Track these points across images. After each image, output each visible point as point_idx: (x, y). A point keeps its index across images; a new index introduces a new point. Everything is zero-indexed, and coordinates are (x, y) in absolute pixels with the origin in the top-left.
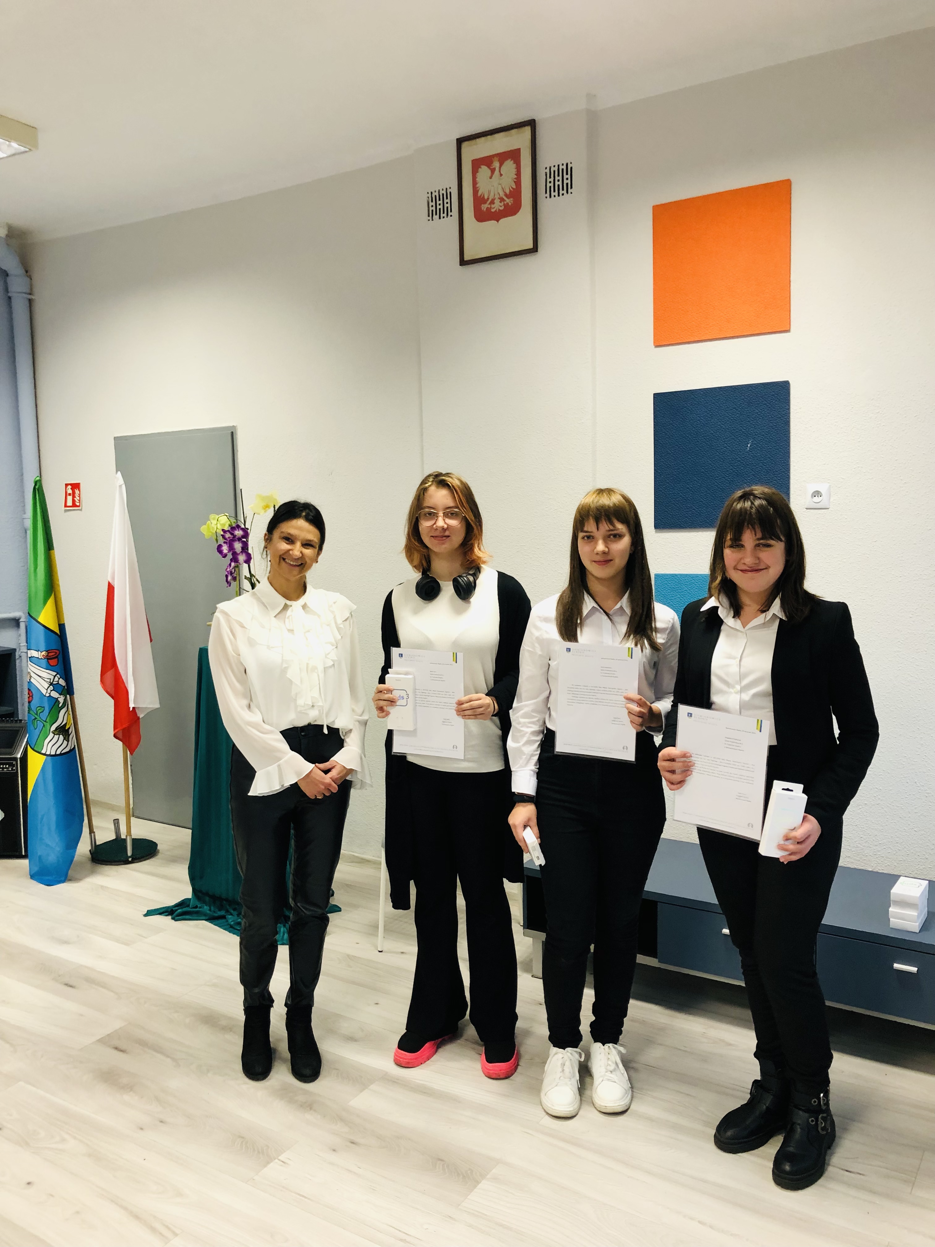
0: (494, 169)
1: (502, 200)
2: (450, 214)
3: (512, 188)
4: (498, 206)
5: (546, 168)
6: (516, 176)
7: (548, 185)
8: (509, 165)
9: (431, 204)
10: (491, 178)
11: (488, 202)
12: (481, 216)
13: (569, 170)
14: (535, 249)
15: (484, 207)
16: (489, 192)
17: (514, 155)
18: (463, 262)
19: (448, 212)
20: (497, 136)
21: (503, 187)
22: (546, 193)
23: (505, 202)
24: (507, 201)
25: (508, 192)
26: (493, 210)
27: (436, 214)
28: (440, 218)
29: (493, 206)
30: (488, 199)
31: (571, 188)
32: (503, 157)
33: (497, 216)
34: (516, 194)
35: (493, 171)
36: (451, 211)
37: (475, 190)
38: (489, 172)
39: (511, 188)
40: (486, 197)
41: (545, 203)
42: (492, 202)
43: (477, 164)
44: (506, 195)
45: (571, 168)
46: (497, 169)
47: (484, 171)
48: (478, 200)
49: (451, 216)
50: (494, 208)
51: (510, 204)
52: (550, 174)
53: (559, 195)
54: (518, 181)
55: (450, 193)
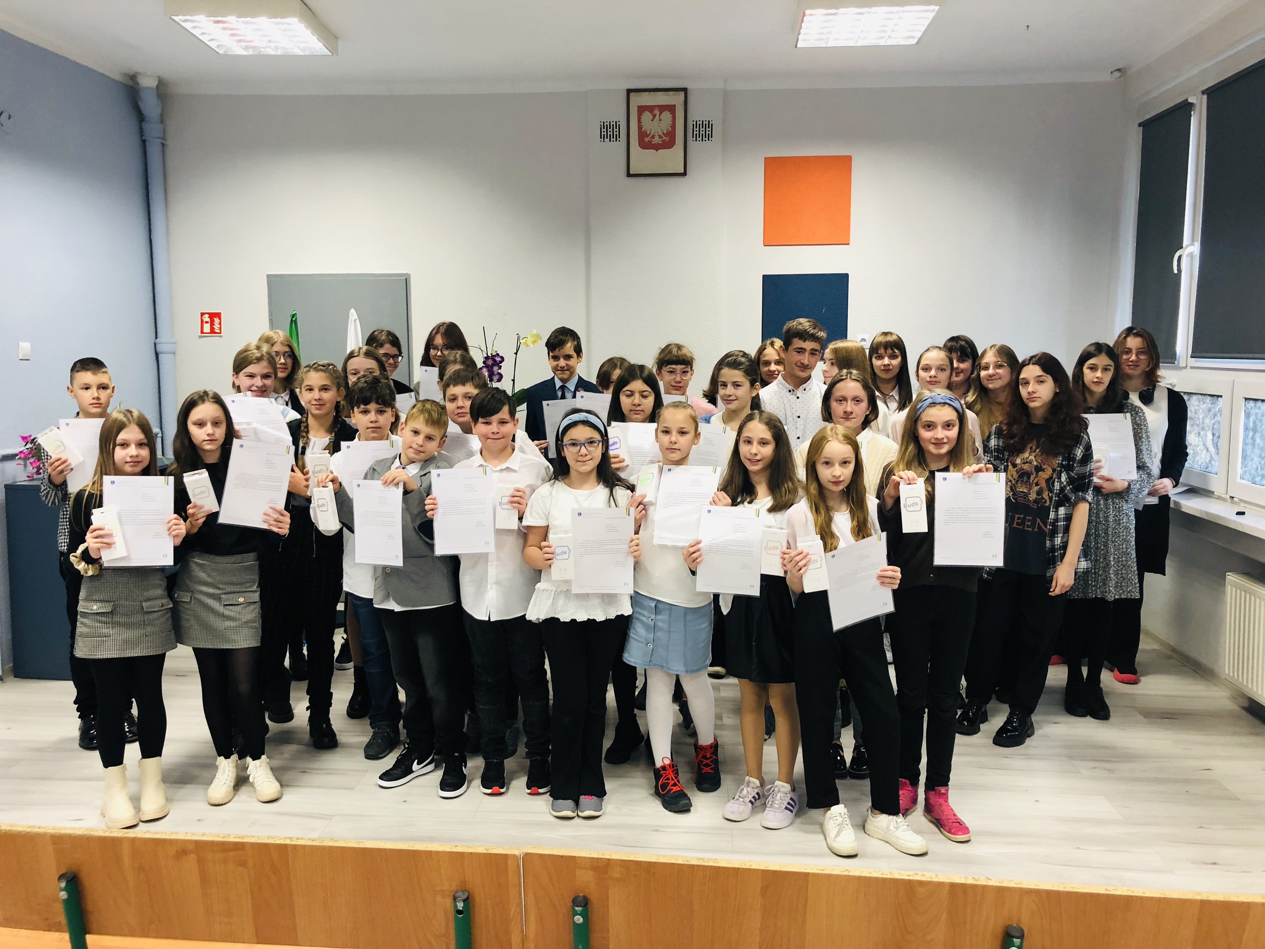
0: (655, 115)
1: (660, 137)
4: (657, 140)
5: (694, 121)
6: (672, 123)
7: (695, 132)
8: (667, 115)
9: (603, 130)
10: (652, 120)
11: (650, 136)
12: (644, 145)
13: (710, 125)
14: (684, 174)
15: (647, 139)
16: (651, 130)
17: (672, 109)
18: (629, 175)
19: (617, 138)
20: (658, 93)
21: (662, 128)
22: (693, 137)
23: (663, 139)
24: (665, 138)
25: (665, 132)
26: (653, 143)
27: (607, 138)
28: (610, 141)
29: (653, 140)
30: (650, 134)
31: (712, 137)
32: (663, 108)
33: (657, 147)
34: (671, 135)
35: (654, 116)
36: (619, 138)
37: (640, 127)
38: (650, 116)
39: (667, 130)
40: (648, 133)
41: (691, 143)
42: (653, 137)
43: (641, 109)
44: (663, 133)
45: (712, 124)
46: (658, 116)
47: (647, 116)
48: (642, 135)
49: (619, 141)
52: (697, 125)
53: (702, 141)
54: (673, 127)
55: (619, 125)
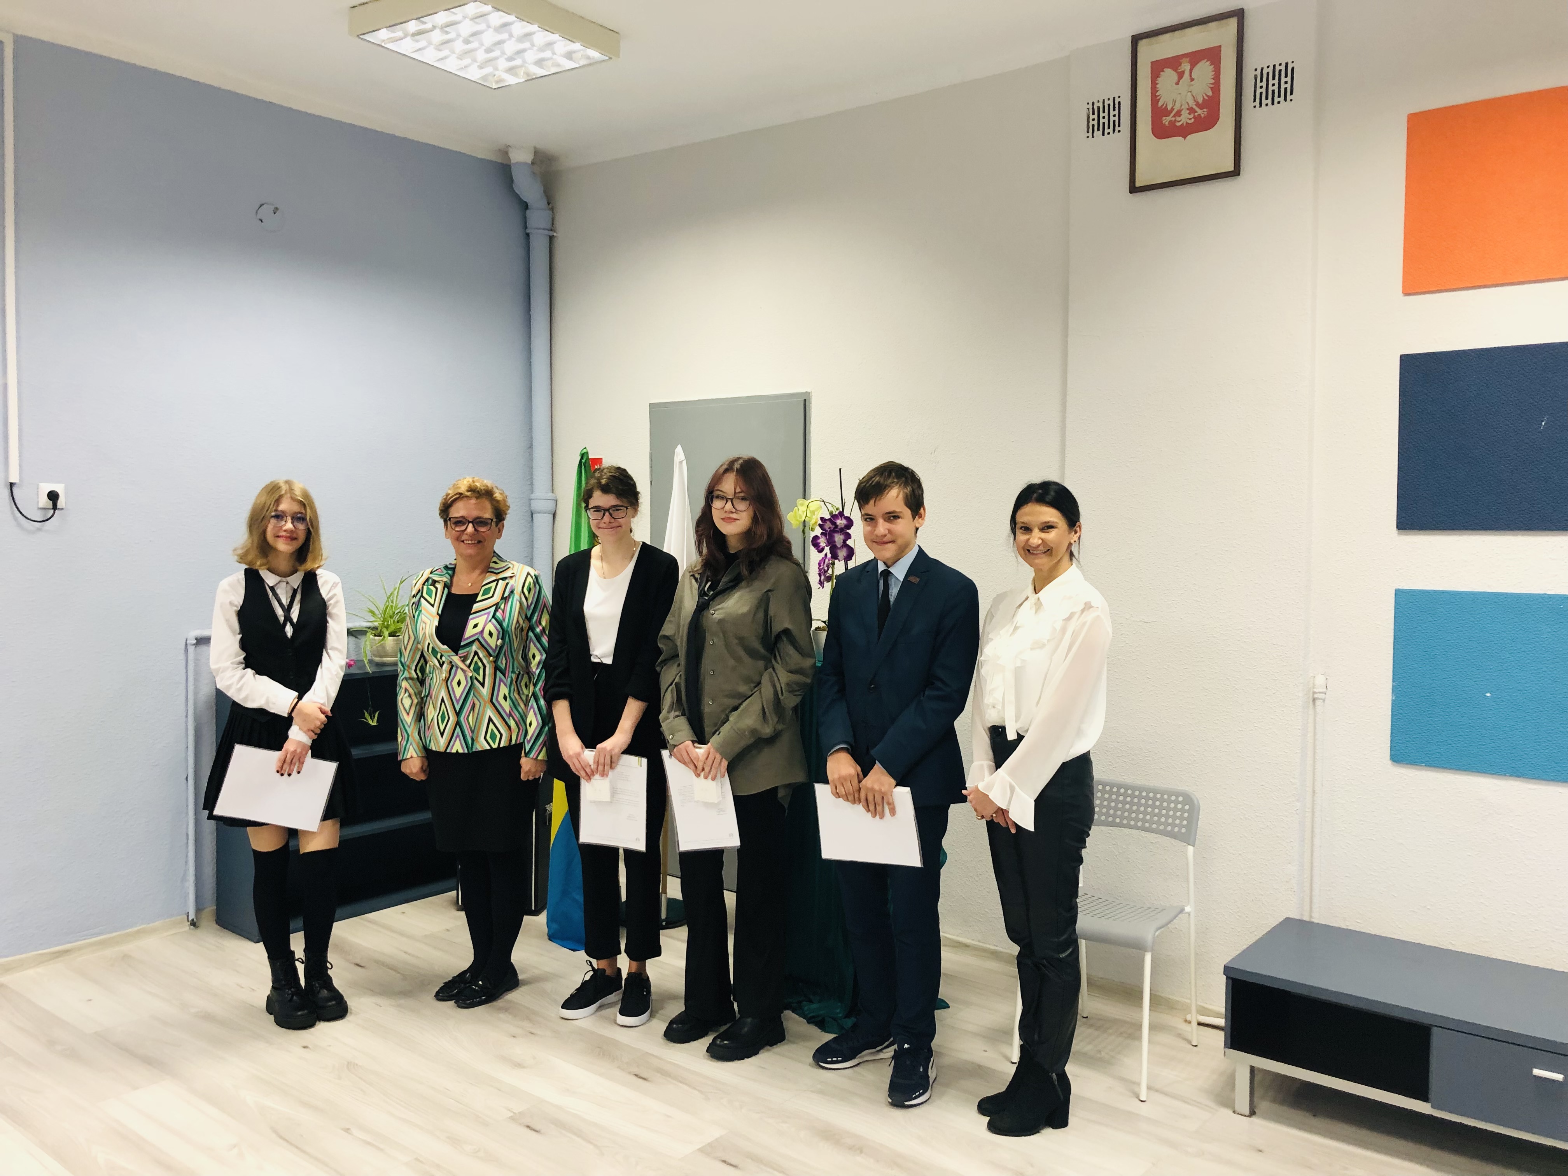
0: (1183, 72)
1: (1191, 110)
2: (1117, 128)
3: (1206, 95)
4: (1185, 118)
5: (1256, 70)
6: (1213, 81)
7: (1259, 91)
8: (1204, 69)
9: (1091, 117)
10: (1177, 83)
11: (1172, 114)
12: (1161, 131)
13: (1289, 71)
14: (1236, 172)
15: (1166, 120)
16: (1175, 102)
17: (1213, 55)
18: (1134, 189)
19: (1115, 127)
20: (1188, 31)
21: (1194, 95)
22: (1255, 101)
23: (1196, 114)
24: (1199, 111)
25: (1200, 101)
26: (1178, 124)
27: (1098, 130)
28: (1103, 135)
29: (1178, 119)
30: (1172, 109)
31: (1292, 93)
32: (1195, 58)
33: (1184, 132)
34: (1212, 104)
35: (1181, 75)
36: (1119, 126)
37: (1155, 99)
38: (1174, 76)
39: (1204, 95)
40: (1169, 108)
41: (1252, 115)
42: (1179, 114)
43: (1158, 68)
44: (1198, 104)
45: (1293, 69)
46: (1187, 73)
47: (1168, 76)
48: (1158, 112)
49: (1119, 131)
50: (1179, 122)
51: (1202, 116)
52: (1261, 76)
53: (1273, 104)
54: (1216, 87)
55: (1119, 103)
